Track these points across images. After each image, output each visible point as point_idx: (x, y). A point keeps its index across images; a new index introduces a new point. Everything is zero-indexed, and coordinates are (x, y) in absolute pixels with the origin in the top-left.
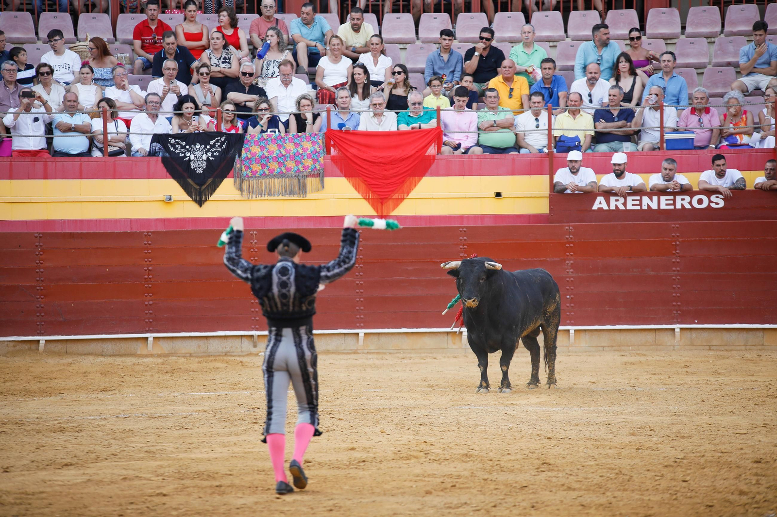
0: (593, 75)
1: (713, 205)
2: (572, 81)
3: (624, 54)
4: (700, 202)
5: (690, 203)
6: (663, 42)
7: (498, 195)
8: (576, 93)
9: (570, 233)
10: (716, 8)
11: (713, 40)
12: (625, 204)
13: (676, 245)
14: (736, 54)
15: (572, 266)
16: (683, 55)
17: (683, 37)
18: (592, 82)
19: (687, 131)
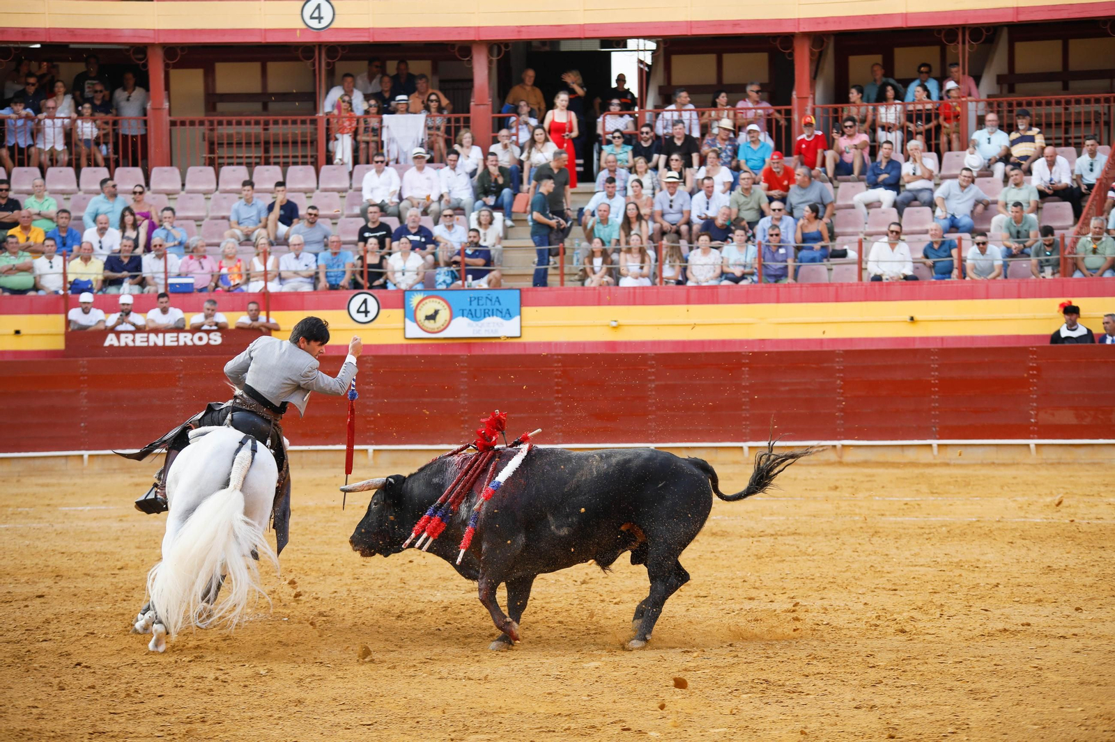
0: (103, 225)
1: (212, 342)
2: (84, 230)
3: (128, 209)
4: (200, 339)
5: (192, 340)
6: (165, 197)
7: (17, 332)
8: (88, 242)
9: (84, 368)
10: (211, 169)
11: (209, 196)
12: (134, 341)
13: (179, 378)
14: (229, 209)
15: (86, 397)
16: (183, 209)
17: (183, 193)
18: (102, 231)
19: (186, 276)
